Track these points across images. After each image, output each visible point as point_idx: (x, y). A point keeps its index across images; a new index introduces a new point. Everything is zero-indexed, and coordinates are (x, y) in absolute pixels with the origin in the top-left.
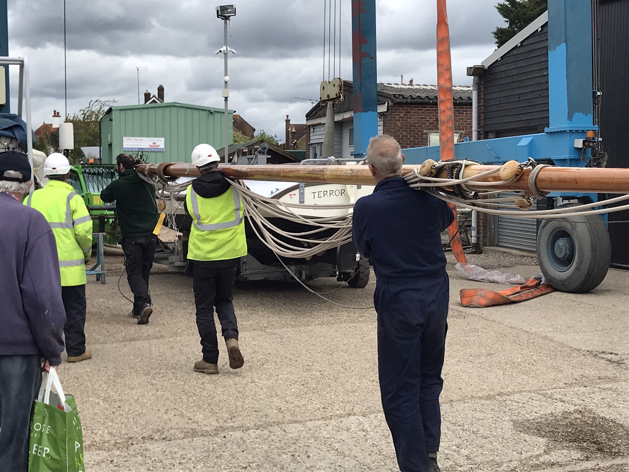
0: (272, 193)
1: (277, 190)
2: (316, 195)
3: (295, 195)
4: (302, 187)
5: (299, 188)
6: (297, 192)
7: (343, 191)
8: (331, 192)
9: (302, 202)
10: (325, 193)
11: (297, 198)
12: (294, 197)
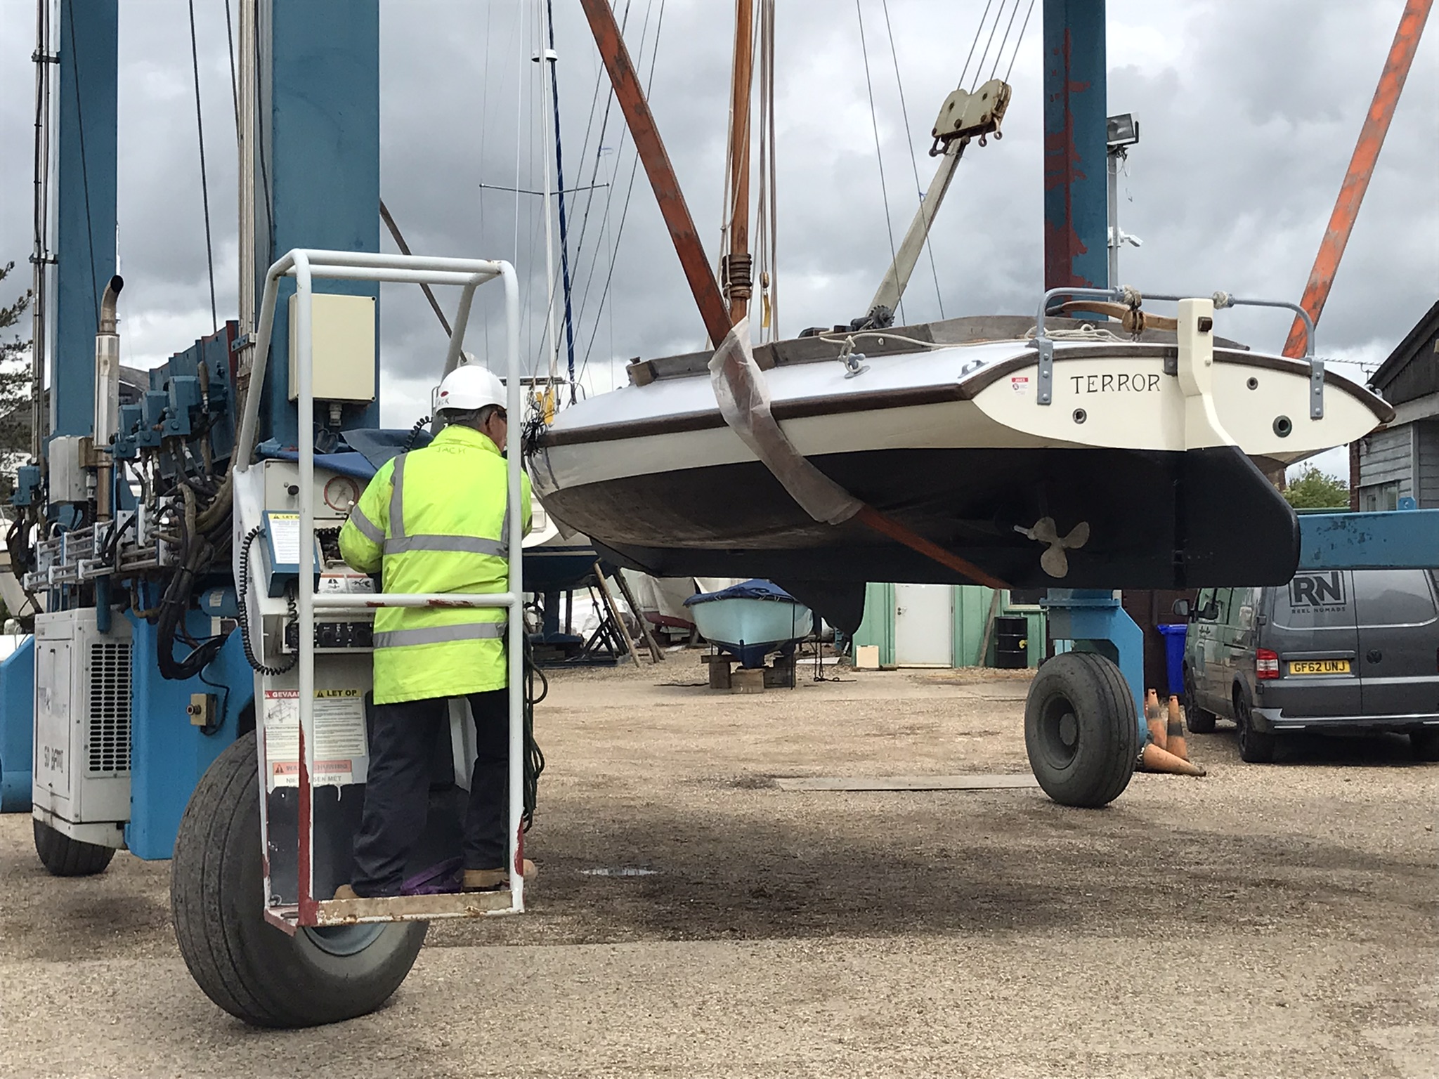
0: (965, 371)
1: (979, 363)
2: (1083, 384)
3: (1026, 380)
4: (1046, 359)
5: (1038, 363)
6: (1031, 373)
7: (1154, 379)
8: (1123, 379)
9: (1045, 400)
10: (1107, 379)
11: (1031, 388)
12: (1023, 387)
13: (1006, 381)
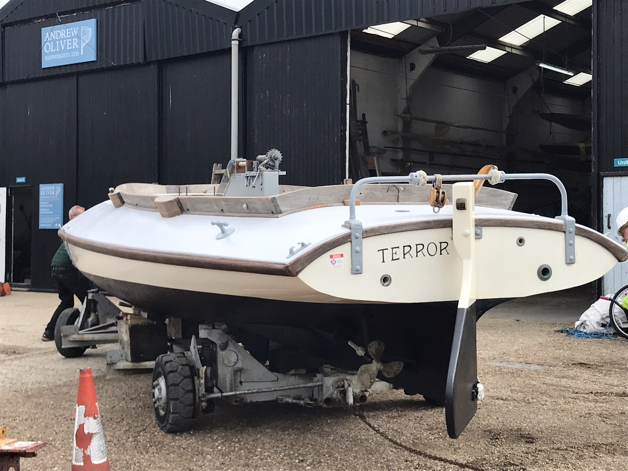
0: (292, 252)
1: (303, 245)
2: (388, 254)
4: (357, 238)
5: (351, 241)
6: (345, 249)
7: (444, 245)
8: (420, 248)
9: (358, 270)
10: (407, 249)
11: (345, 263)
12: (339, 261)
13: (325, 258)
